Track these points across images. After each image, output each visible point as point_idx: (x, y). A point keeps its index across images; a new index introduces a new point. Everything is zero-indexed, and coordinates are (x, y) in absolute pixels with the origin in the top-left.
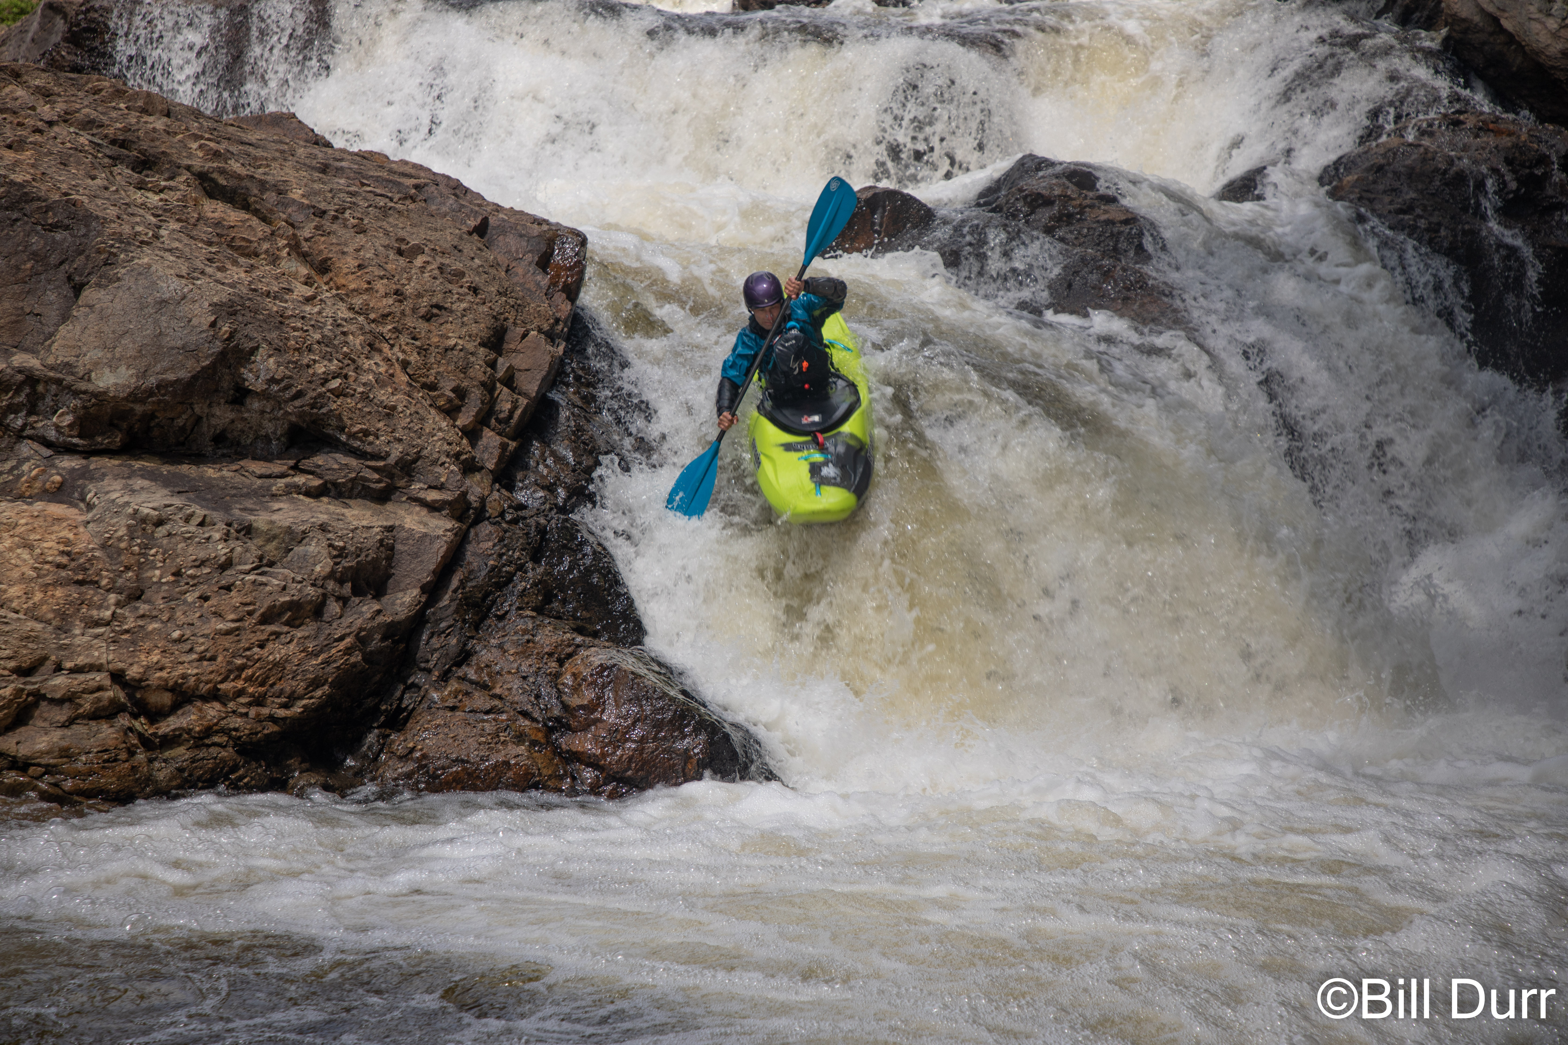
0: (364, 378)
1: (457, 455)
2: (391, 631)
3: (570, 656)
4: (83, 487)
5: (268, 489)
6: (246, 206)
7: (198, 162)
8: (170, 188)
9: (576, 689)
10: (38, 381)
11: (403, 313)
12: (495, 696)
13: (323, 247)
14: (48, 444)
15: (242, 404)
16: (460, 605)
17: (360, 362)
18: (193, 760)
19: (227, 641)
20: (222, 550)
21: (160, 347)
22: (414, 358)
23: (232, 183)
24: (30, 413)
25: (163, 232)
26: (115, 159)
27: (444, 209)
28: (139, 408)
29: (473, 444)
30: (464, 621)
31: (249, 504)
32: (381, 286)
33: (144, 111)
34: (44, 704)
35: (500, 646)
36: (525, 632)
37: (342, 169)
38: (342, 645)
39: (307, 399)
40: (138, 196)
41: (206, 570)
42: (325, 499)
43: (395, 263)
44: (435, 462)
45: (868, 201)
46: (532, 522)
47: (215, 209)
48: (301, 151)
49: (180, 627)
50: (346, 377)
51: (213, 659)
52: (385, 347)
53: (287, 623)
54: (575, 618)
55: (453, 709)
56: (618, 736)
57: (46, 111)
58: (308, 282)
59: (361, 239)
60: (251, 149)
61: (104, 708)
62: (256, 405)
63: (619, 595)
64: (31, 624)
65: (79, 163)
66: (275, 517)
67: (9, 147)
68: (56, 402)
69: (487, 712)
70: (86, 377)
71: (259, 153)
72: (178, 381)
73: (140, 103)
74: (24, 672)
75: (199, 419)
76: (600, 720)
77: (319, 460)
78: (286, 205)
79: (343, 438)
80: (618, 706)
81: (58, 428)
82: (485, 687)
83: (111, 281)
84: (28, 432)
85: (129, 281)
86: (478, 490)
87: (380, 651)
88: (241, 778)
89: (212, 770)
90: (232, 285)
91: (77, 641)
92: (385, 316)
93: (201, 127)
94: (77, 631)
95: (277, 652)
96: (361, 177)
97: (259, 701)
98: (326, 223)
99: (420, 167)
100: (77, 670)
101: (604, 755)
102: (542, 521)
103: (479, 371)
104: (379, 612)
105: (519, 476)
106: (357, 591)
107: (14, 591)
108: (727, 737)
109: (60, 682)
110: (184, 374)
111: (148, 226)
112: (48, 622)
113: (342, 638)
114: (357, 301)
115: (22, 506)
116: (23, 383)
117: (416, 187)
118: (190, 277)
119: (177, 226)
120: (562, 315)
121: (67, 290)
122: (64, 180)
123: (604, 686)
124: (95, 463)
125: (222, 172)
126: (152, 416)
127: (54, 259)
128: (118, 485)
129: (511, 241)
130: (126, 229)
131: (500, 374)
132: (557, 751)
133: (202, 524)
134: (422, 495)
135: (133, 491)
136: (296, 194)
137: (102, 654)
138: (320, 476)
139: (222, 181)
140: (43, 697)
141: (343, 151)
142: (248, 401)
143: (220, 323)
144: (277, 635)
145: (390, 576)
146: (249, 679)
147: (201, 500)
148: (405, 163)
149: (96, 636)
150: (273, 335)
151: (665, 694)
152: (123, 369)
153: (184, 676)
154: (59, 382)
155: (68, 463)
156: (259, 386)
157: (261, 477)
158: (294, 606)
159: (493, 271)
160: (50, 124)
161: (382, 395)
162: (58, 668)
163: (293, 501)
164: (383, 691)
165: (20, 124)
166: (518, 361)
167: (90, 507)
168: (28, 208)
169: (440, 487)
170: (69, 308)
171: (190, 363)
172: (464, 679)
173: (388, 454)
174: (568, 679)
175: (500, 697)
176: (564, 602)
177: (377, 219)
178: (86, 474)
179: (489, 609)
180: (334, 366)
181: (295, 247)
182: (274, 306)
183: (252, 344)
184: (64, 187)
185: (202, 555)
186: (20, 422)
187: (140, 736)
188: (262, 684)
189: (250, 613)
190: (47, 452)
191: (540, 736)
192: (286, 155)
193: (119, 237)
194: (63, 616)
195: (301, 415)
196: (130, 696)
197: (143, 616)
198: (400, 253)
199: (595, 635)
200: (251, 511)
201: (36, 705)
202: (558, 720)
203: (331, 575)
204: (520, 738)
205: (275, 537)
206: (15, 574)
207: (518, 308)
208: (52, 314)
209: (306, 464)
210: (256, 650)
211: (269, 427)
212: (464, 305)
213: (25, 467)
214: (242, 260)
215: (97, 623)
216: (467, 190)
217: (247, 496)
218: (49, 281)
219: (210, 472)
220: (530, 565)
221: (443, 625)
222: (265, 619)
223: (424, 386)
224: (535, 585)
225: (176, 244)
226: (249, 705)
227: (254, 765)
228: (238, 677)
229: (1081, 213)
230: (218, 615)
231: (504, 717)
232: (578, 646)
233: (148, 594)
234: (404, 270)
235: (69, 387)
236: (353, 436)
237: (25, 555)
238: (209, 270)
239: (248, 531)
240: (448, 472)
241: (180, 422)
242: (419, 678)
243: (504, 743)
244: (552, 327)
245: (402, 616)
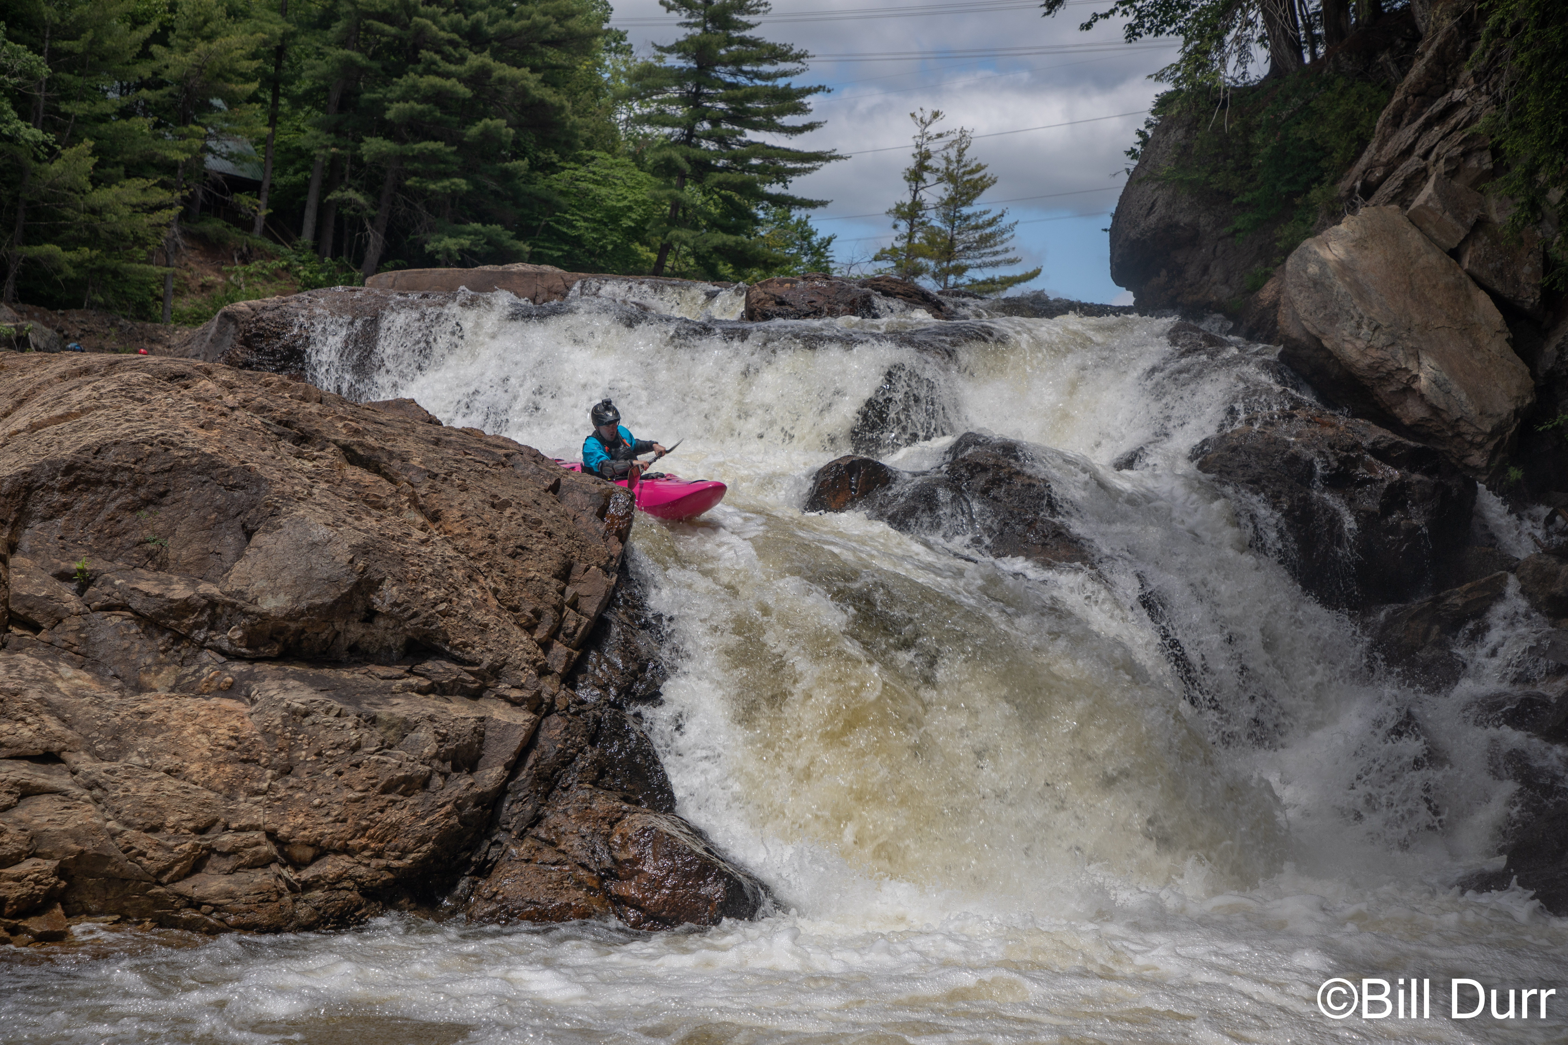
0: (464, 602)
1: (534, 662)
2: (481, 799)
3: (619, 820)
4: (249, 686)
5: (389, 688)
6: (378, 471)
7: (343, 437)
8: (321, 457)
9: (623, 846)
10: (217, 605)
11: (495, 552)
12: (560, 851)
13: (435, 502)
14: (223, 653)
15: (371, 622)
16: (534, 779)
17: (461, 590)
18: (327, 901)
19: (355, 808)
20: (353, 735)
21: (311, 578)
22: (502, 587)
23: (368, 453)
24: (210, 629)
25: (315, 491)
26: (280, 435)
27: (527, 472)
28: (293, 626)
29: (546, 653)
30: (537, 792)
31: (374, 699)
32: (478, 531)
33: (303, 399)
34: (214, 856)
35: (565, 812)
36: (584, 800)
37: (450, 442)
38: (443, 811)
39: (420, 619)
40: (297, 463)
41: (341, 752)
42: (432, 696)
43: (490, 514)
44: (517, 668)
45: (847, 467)
46: (590, 714)
47: (354, 473)
48: (419, 429)
49: (319, 796)
50: (451, 601)
51: (344, 821)
52: (481, 579)
53: (401, 793)
54: (623, 790)
55: (527, 861)
56: (657, 884)
57: (230, 400)
58: (423, 529)
59: (464, 496)
60: (382, 427)
61: (260, 859)
62: (382, 623)
63: (656, 772)
64: (207, 793)
65: (253, 439)
66: (394, 710)
67: (202, 427)
68: (230, 621)
69: (554, 864)
70: (254, 602)
71: (388, 430)
72: (323, 604)
73: (300, 393)
74: (200, 831)
75: (338, 633)
76: (642, 871)
77: (429, 665)
78: (408, 470)
79: (448, 648)
80: (656, 860)
81: (231, 640)
82: (552, 844)
83: (275, 528)
84: (208, 643)
85: (288, 528)
86: (549, 689)
87: (472, 815)
88: (363, 915)
89: (342, 908)
90: (366, 532)
91: (241, 807)
92: (481, 554)
93: (345, 411)
94: (241, 799)
95: (393, 816)
96: (465, 449)
97: (379, 854)
98: (438, 484)
99: (509, 440)
100: (241, 829)
101: (645, 899)
102: (598, 713)
103: (552, 596)
104: (472, 784)
105: (580, 678)
106: (456, 768)
107: (195, 767)
108: (740, 885)
109: (227, 839)
110: (328, 600)
111: (304, 486)
112: (220, 792)
113: (443, 805)
114: (461, 543)
115: (202, 701)
116: (206, 606)
117: (506, 456)
118: (334, 525)
119: (325, 486)
120: (615, 553)
121: (241, 535)
122: (242, 451)
123: (645, 844)
124: (258, 668)
125: (360, 444)
126: (303, 631)
127: (232, 511)
128: (275, 684)
129: (578, 497)
130: (288, 489)
131: (568, 599)
132: (608, 895)
133: (338, 715)
134: (507, 693)
135: (287, 690)
136: (416, 461)
137: (260, 816)
138: (429, 678)
139: (360, 452)
140: (214, 851)
141: (451, 428)
142: (376, 620)
143: (356, 560)
144: (394, 802)
145: (481, 756)
146: (371, 837)
147: (338, 696)
148: (498, 437)
149: (256, 803)
150: (396, 569)
151: (692, 852)
152: (282, 595)
153: (322, 835)
154: (233, 605)
155: (238, 667)
156: (385, 608)
157: (383, 678)
158: (407, 780)
159: (563, 520)
160: (233, 409)
161: (478, 615)
162: (226, 828)
163: (407, 697)
164: (473, 847)
165: (210, 410)
166: (581, 589)
167: (254, 701)
168: (214, 473)
169: (521, 687)
170: (243, 549)
171: (333, 591)
172: (536, 837)
173: (481, 661)
174: (617, 839)
175: (564, 852)
176: (614, 777)
177: (477, 480)
178: (251, 676)
179: (557, 782)
180: (441, 593)
181: (414, 501)
182: (397, 547)
183: (380, 577)
184: (242, 457)
185: (338, 739)
186: (202, 636)
187: (287, 881)
188: (381, 841)
189: (374, 785)
190: (222, 659)
191: (595, 884)
192: (408, 431)
193: (282, 495)
194: (231, 787)
195: (416, 631)
196: (280, 851)
197: (292, 787)
198: (493, 506)
199: (638, 803)
200: (376, 705)
201: (208, 857)
202: (608, 870)
203: (436, 756)
204: (579, 884)
205: (394, 726)
206: (196, 754)
207: (582, 548)
208: (230, 554)
209: (418, 668)
210: (377, 814)
211: (391, 640)
212: (541, 546)
213: (205, 671)
214: (374, 512)
215: (257, 793)
216: (544, 458)
217: (373, 693)
218: (228, 528)
219: (345, 674)
220: (588, 748)
221: (521, 795)
222: (385, 790)
223: (510, 608)
224: (592, 763)
225: (325, 500)
226: (371, 857)
227: (373, 904)
228: (363, 835)
229: (1010, 478)
230: (349, 786)
231: (567, 868)
232: (625, 812)
233: (296, 769)
234: (496, 519)
235: (241, 609)
236: (455, 647)
237: (203, 739)
238: (349, 520)
239: (373, 721)
240: (527, 675)
241: (324, 636)
242: (501, 836)
243: (567, 889)
244: (608, 562)
245: (489, 788)
